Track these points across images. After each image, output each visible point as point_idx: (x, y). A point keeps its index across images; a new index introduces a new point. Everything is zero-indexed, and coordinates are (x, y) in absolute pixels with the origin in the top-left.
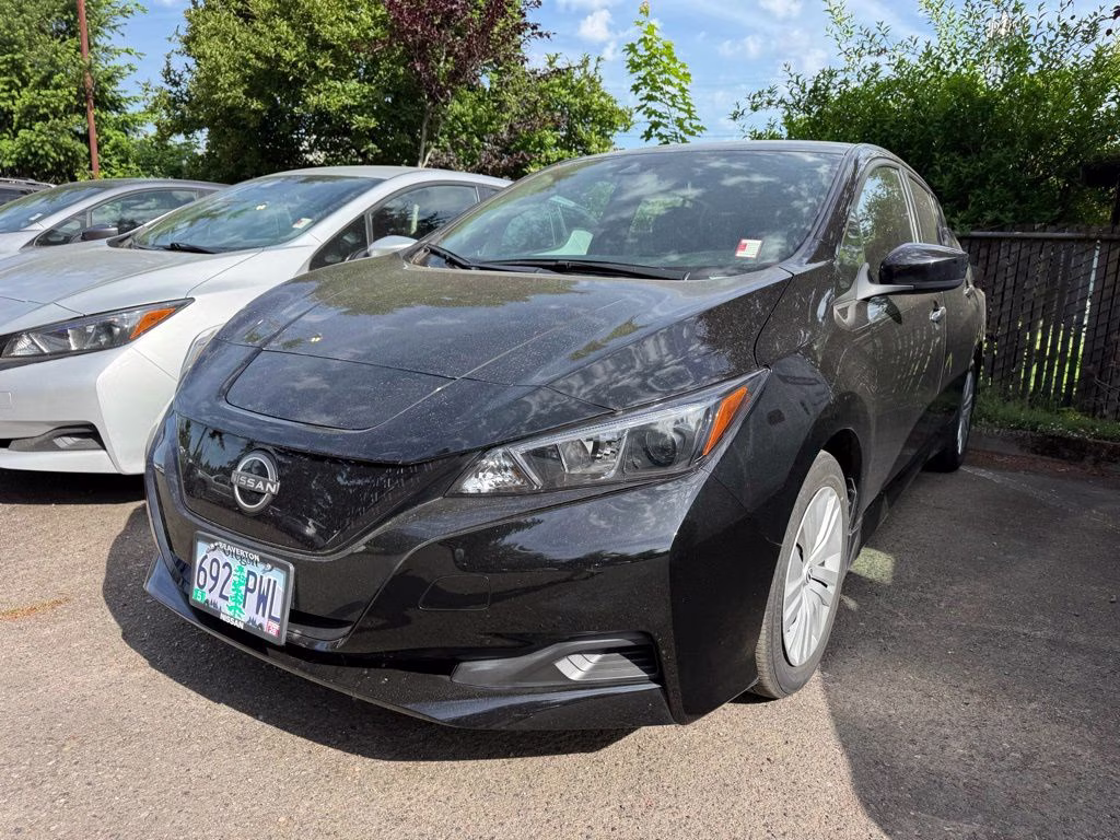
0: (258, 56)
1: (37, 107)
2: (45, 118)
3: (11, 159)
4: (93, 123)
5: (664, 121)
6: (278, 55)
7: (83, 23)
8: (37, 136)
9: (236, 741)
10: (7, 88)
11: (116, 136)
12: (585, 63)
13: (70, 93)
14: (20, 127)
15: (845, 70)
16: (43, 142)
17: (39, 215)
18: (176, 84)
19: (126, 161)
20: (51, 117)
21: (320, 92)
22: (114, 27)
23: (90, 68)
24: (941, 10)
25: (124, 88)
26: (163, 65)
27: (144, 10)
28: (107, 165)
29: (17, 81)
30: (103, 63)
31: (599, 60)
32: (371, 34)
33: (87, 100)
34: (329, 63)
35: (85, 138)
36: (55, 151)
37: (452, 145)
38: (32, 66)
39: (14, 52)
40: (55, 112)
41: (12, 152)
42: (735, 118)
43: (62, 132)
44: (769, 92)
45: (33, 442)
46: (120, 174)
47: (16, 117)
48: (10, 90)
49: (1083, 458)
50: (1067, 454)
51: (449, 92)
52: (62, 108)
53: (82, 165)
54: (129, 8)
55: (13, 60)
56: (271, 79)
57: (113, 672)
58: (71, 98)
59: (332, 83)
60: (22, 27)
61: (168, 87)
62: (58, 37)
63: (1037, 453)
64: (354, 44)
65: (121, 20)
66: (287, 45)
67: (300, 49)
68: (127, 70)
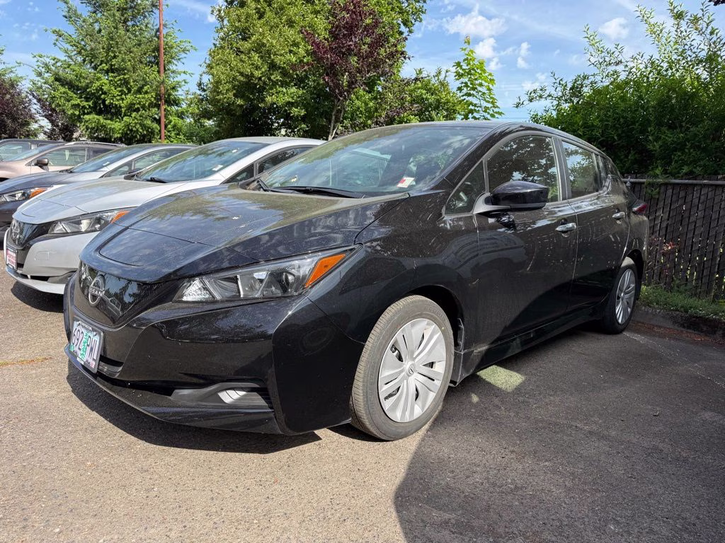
0: (242, 74)
1: (134, 104)
2: (137, 110)
3: (119, 133)
4: (163, 112)
5: (477, 109)
6: (252, 73)
7: (163, 57)
8: (133, 120)
9: (90, 428)
10: (120, 94)
11: (174, 119)
12: (439, 73)
13: (152, 97)
14: (125, 115)
15: (594, 75)
16: (136, 123)
17: (108, 163)
18: (204, 90)
19: (178, 134)
20: (141, 109)
21: (273, 94)
22: (179, 59)
23: (163, 82)
24: (661, 35)
25: (180, 93)
26: (198, 81)
27: (196, 50)
28: (169, 136)
29: (125, 90)
30: (172, 79)
31: (447, 72)
32: (305, 60)
33: (161, 100)
34: (279, 78)
35: (158, 121)
36: (142, 129)
37: (351, 125)
38: (134, 82)
39: (125, 74)
40: (144, 107)
41: (120, 129)
42: (517, 107)
43: (146, 118)
44: (541, 90)
45: (57, 279)
46: (175, 142)
47: (123, 110)
48: (121, 95)
49: (715, 333)
50: (705, 329)
51: (346, 93)
52: (147, 105)
53: (156, 136)
54: (187, 48)
55: (124, 79)
56: (248, 88)
57: (53, 392)
58: (153, 99)
59: (280, 89)
60: (130, 61)
61: (199, 92)
62: (149, 65)
63: (684, 327)
64: (293, 67)
65: (183, 55)
66: (257, 68)
67: (263, 70)
68: (183, 83)
